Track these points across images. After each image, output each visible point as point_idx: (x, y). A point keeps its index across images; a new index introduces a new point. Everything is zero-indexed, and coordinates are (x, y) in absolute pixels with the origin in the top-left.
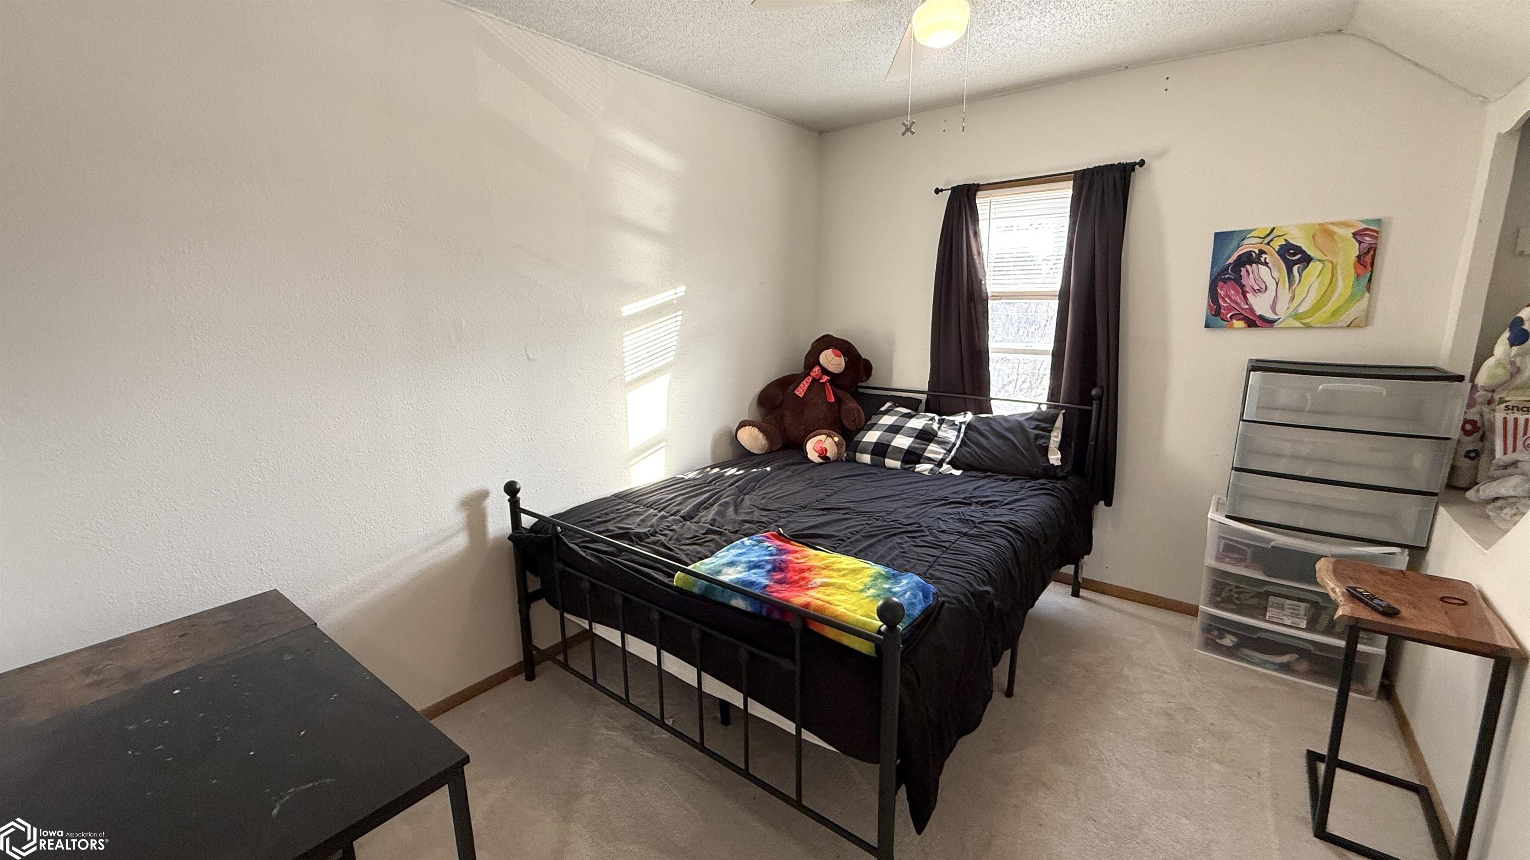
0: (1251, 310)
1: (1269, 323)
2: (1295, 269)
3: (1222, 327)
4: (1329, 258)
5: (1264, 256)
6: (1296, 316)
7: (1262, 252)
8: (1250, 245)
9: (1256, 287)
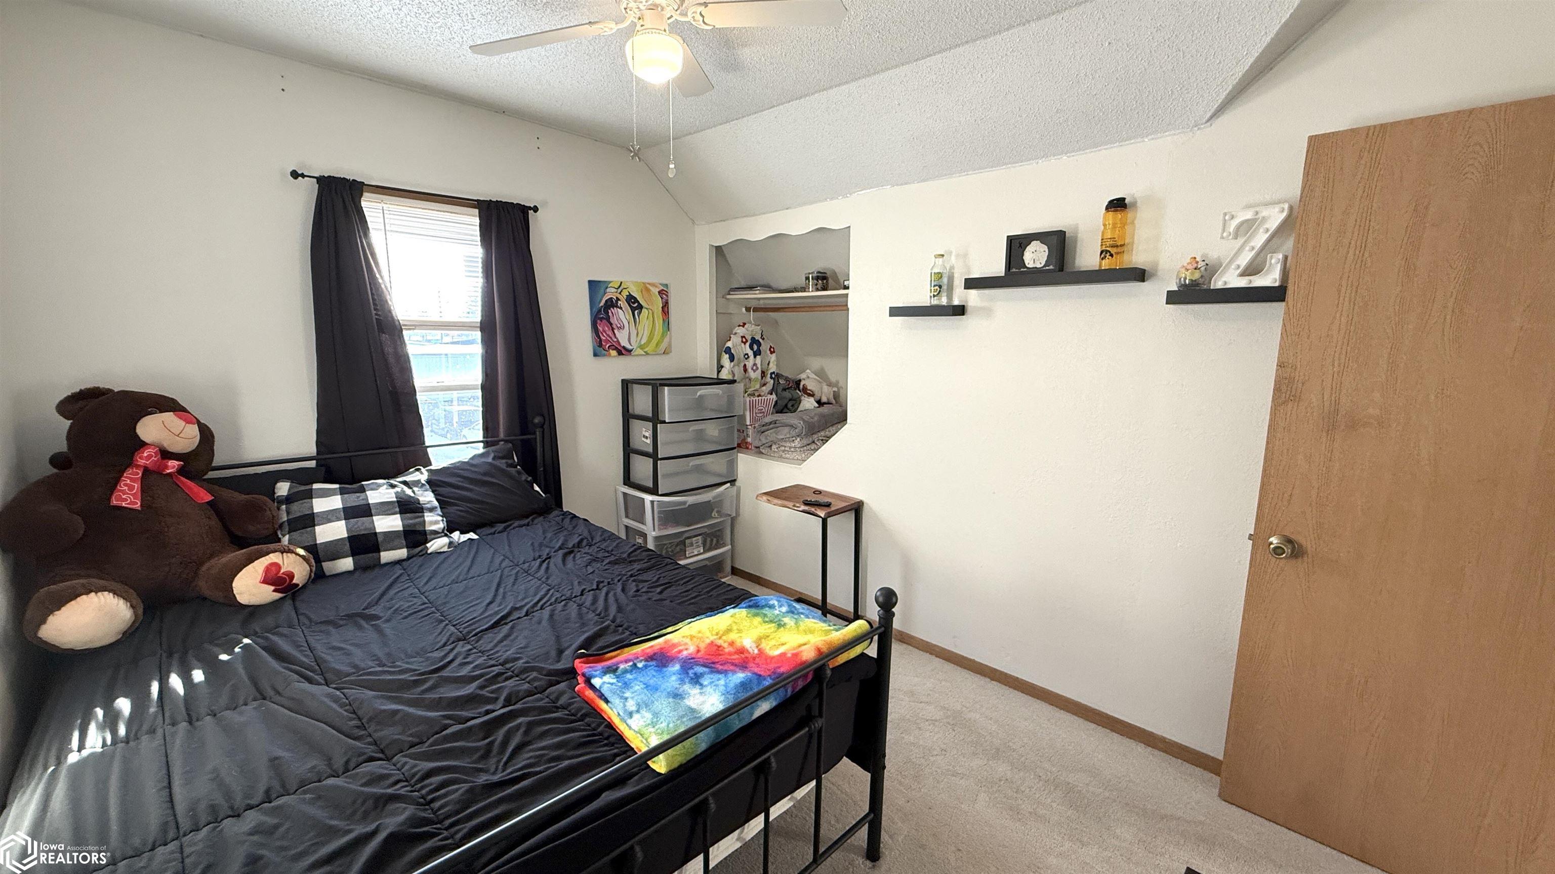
0: (618, 342)
1: (629, 351)
2: (636, 312)
3: (604, 355)
4: (650, 307)
5: (619, 302)
6: (641, 347)
7: (618, 299)
8: (611, 293)
9: (619, 326)
